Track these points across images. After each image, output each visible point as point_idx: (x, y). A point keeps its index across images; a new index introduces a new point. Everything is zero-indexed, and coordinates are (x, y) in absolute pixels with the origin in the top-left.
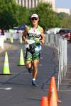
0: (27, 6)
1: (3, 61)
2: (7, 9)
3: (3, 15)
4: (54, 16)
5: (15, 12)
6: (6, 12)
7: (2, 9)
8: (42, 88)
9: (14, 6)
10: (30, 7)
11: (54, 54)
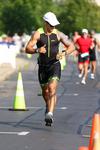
1: (15, 88)
2: (21, 3)
3: (14, 12)
5: (34, 8)
8: (79, 133)
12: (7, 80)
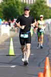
0: (27, 2)
1: (9, 45)
2: (12, 5)
3: (8, 9)
4: (48, 10)
5: (18, 7)
6: (11, 7)
7: (8, 4)
8: (39, 66)
9: (17, 2)
10: (30, 3)
11: (48, 39)
12: (5, 41)
